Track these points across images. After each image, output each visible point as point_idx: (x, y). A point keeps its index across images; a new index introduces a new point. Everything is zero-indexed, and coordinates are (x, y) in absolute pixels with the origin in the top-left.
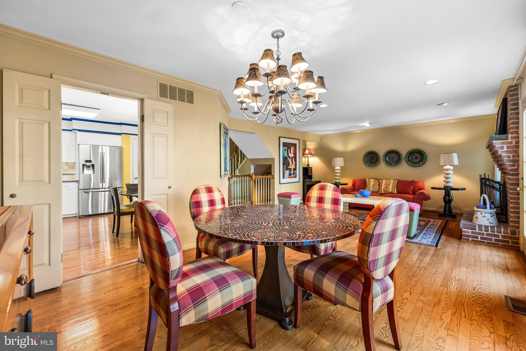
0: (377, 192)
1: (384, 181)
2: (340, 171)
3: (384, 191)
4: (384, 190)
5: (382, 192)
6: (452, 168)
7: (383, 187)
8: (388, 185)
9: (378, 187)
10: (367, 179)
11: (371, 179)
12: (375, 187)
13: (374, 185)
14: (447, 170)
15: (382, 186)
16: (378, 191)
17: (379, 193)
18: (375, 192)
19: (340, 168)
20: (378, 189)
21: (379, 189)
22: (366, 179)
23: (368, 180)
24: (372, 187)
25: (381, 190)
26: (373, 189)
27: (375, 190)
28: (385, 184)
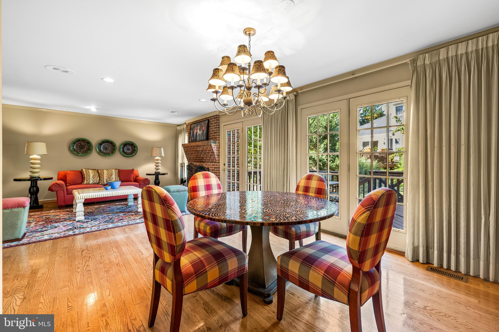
0: (98, 184)
1: (105, 172)
2: (39, 161)
3: (107, 182)
4: (107, 180)
5: (104, 183)
6: (160, 158)
7: (105, 178)
8: (110, 175)
9: (98, 178)
10: (84, 170)
11: (90, 170)
12: (96, 178)
13: (94, 176)
14: (157, 160)
15: (103, 177)
16: (99, 182)
17: (101, 184)
18: (95, 184)
19: (39, 157)
20: (98, 180)
21: (100, 180)
22: (82, 170)
23: (86, 171)
24: (93, 179)
25: (103, 180)
26: (94, 181)
27: (95, 181)
28: (107, 174)
